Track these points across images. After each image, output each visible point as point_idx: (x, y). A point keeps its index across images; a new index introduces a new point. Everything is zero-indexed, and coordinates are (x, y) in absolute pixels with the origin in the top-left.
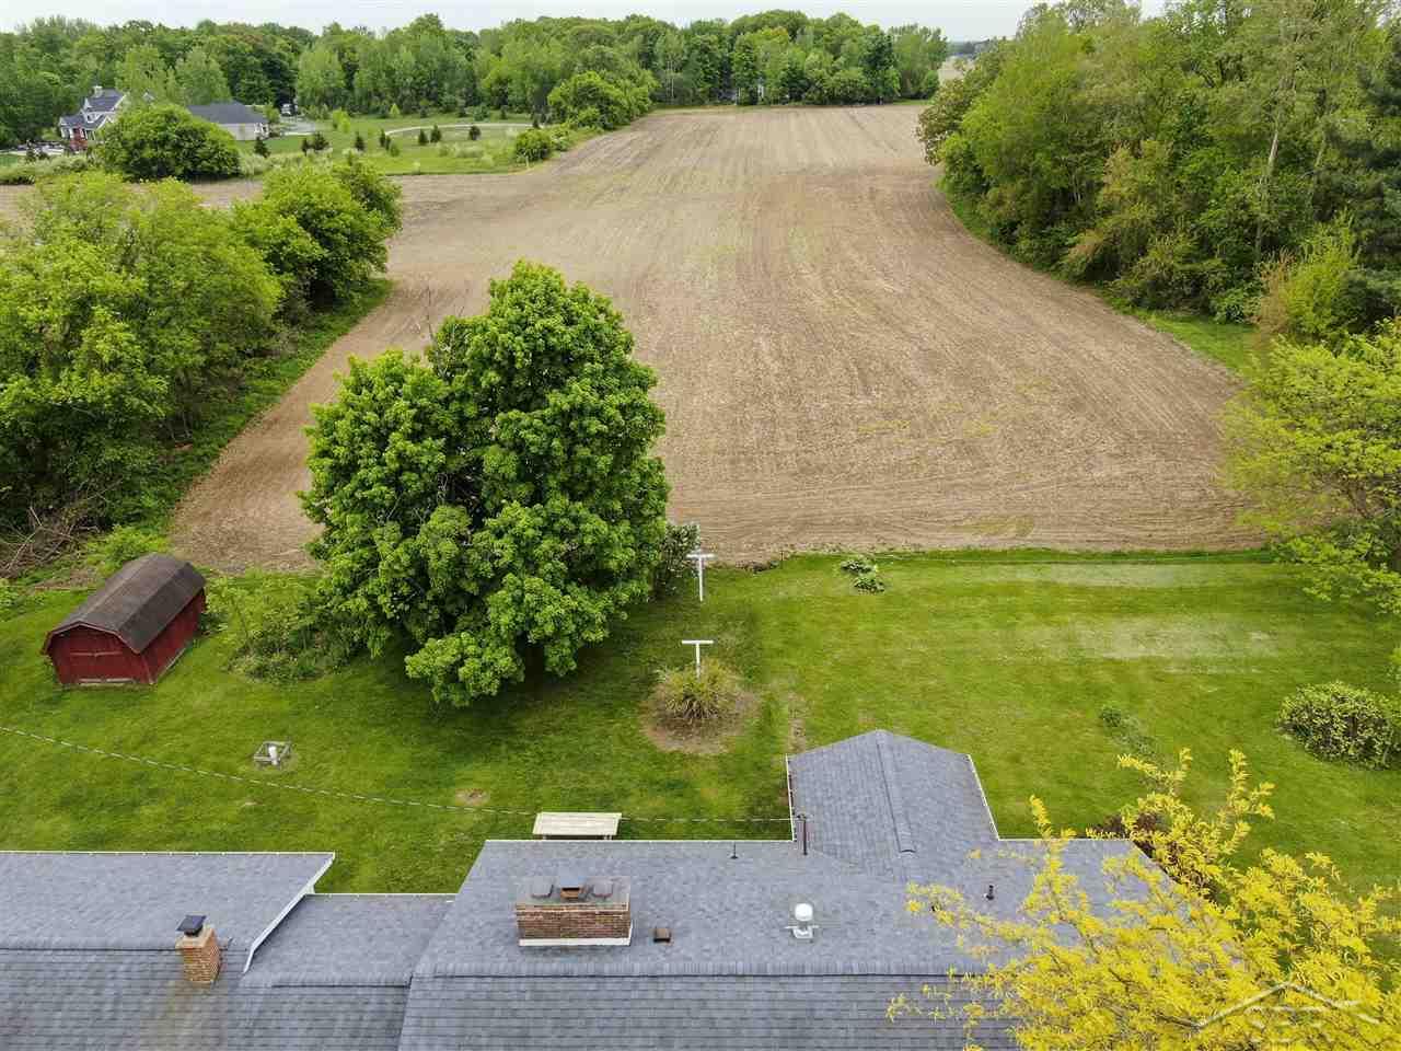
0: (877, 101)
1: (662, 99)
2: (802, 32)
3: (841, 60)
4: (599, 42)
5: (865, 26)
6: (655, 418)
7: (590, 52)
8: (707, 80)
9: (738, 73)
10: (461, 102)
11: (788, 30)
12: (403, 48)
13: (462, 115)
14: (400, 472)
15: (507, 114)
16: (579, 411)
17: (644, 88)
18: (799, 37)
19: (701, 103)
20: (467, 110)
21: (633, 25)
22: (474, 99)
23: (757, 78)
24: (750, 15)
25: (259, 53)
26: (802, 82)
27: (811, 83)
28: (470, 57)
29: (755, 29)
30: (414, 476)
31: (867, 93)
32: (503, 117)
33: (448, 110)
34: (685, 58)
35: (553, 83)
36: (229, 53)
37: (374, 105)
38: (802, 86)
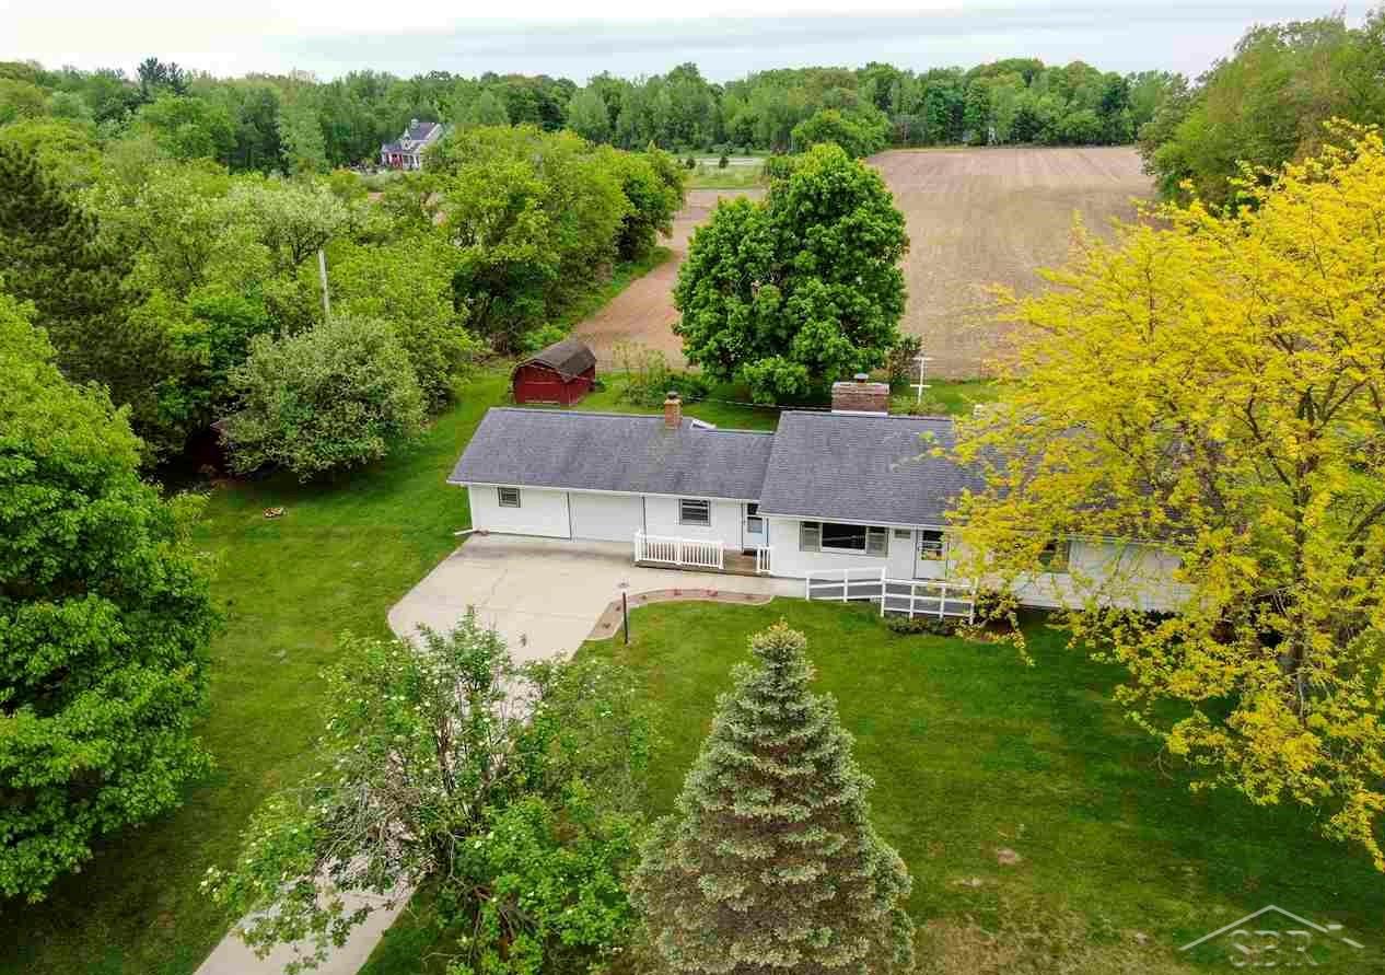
0: (1108, 143)
1: (896, 140)
2: (1037, 78)
3: (1074, 103)
4: (841, 85)
5: (1103, 73)
6: (905, 242)
7: (830, 95)
8: (940, 122)
9: (970, 114)
10: (710, 139)
11: (1024, 77)
12: (661, 92)
13: (711, 151)
14: (745, 261)
15: (751, 150)
16: (859, 227)
17: (880, 128)
18: (1033, 83)
19: (932, 144)
20: (715, 148)
21: (873, 70)
22: (721, 138)
23: (988, 119)
24: (987, 64)
25: (539, 97)
26: (1033, 123)
27: (1042, 125)
28: (718, 102)
29: (990, 75)
30: (753, 265)
31: (1099, 134)
32: (747, 154)
33: (697, 147)
34: (919, 101)
35: (795, 122)
36: (512, 97)
37: (632, 142)
38: (1033, 128)
